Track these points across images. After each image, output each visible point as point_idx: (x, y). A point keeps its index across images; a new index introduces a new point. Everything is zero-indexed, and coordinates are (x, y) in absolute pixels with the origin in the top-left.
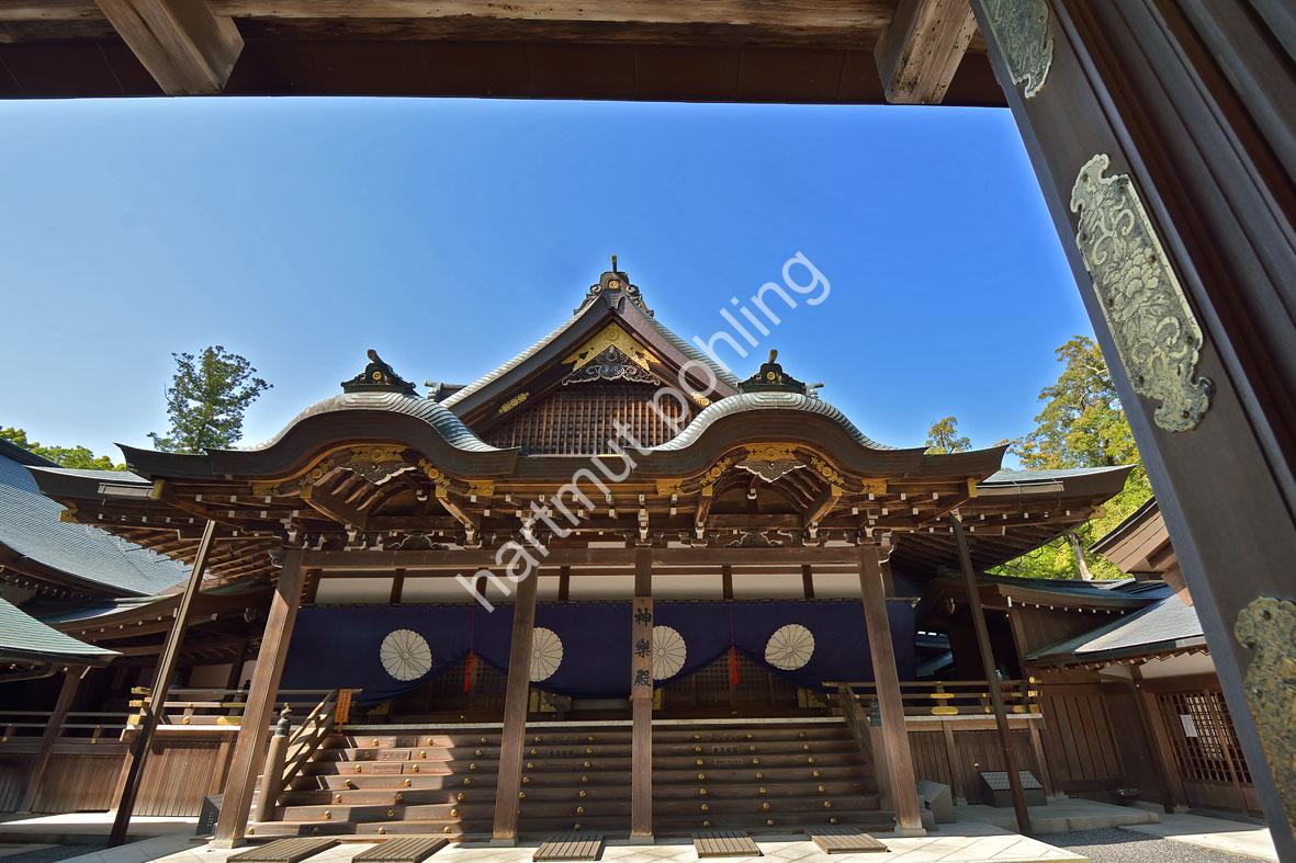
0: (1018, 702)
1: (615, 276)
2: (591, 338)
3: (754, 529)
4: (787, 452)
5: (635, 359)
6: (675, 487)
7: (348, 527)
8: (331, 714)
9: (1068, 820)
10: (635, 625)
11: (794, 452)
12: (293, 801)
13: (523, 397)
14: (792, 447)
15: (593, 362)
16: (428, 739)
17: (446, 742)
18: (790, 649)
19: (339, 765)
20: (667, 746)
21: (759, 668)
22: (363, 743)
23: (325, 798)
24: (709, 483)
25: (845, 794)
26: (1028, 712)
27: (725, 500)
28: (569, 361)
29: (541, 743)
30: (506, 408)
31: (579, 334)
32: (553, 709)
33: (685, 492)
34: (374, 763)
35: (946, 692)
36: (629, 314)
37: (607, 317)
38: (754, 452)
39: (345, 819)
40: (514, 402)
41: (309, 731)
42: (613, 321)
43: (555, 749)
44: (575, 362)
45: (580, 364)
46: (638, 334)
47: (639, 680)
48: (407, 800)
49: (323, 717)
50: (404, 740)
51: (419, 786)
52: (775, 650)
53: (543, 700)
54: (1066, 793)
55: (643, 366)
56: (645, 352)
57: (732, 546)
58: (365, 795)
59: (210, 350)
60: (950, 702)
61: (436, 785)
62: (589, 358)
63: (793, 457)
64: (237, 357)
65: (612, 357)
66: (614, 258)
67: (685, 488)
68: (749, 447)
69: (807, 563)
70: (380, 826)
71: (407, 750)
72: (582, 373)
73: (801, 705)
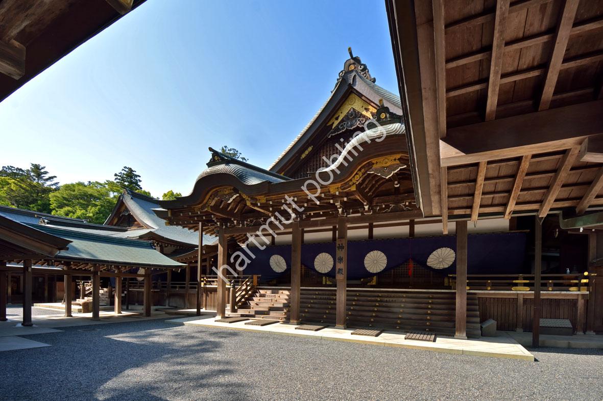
0: (575, 285)
1: (352, 61)
2: (341, 107)
3: (397, 202)
4: (395, 160)
5: (364, 113)
6: (338, 188)
7: (232, 219)
8: (252, 282)
9: (569, 343)
10: (337, 250)
11: (399, 159)
12: (240, 307)
13: (310, 149)
14: (398, 156)
15: (342, 121)
16: (280, 291)
17: (287, 293)
18: (441, 260)
19: (254, 298)
20: (366, 298)
21: (423, 268)
22: (262, 292)
23: (249, 307)
24: (354, 184)
25: (441, 321)
26: (579, 290)
27: (384, 189)
28: (330, 123)
29: (318, 294)
30: (303, 156)
31: (334, 105)
32: (331, 283)
33: (342, 190)
34: (264, 298)
35: (524, 280)
36: (359, 86)
37: (347, 91)
38: (377, 163)
39: (253, 313)
40: (307, 152)
41: (244, 287)
42: (352, 92)
43: (322, 297)
44: (333, 123)
45: (336, 123)
46: (365, 97)
47: (339, 272)
48: (272, 309)
49: (248, 283)
50: (275, 292)
51: (276, 305)
52: (433, 260)
53: (327, 280)
54: (594, 331)
55: (368, 116)
56: (370, 107)
57: (384, 213)
58: (260, 307)
59: (223, 148)
60: (525, 285)
61: (281, 306)
62: (340, 119)
63: (398, 162)
64: (233, 149)
65: (352, 115)
66: (350, 49)
67: (342, 188)
68: (374, 161)
69: (412, 218)
70: (262, 316)
71: (274, 295)
72: (337, 129)
73: (445, 285)
